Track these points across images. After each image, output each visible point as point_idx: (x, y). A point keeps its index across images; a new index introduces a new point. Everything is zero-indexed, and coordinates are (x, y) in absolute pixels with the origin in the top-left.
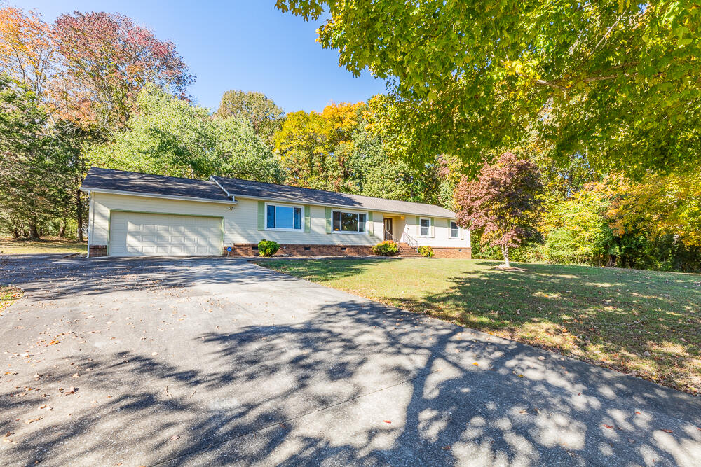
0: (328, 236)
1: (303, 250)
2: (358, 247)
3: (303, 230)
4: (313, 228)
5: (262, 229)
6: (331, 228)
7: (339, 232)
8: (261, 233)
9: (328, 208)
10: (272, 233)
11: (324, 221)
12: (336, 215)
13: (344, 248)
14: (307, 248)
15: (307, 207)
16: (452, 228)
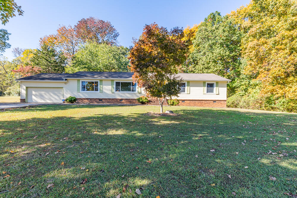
0: (113, 94)
1: (98, 101)
2: (130, 99)
3: (99, 91)
4: (104, 90)
5: (79, 92)
6: (114, 90)
7: (119, 92)
8: (79, 93)
9: (112, 81)
10: (84, 93)
11: (110, 87)
12: (118, 84)
13: (122, 100)
14: (100, 100)
15: (101, 81)
16: (208, 87)
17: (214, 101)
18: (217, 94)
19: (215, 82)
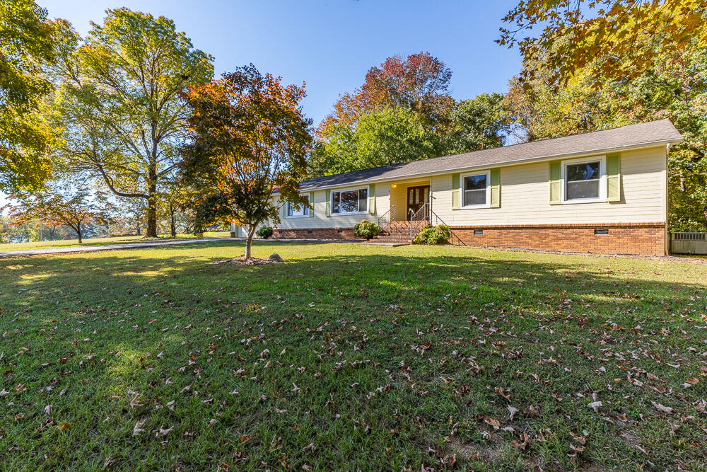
0: (328, 219)
1: (308, 233)
3: (309, 215)
4: (316, 213)
5: (285, 217)
6: (330, 210)
7: (337, 214)
9: (328, 191)
10: (291, 220)
11: (324, 205)
12: (336, 197)
13: (340, 230)
14: (310, 231)
15: (312, 193)
16: (569, 178)
17: (600, 229)
18: (612, 203)
19: (604, 158)
